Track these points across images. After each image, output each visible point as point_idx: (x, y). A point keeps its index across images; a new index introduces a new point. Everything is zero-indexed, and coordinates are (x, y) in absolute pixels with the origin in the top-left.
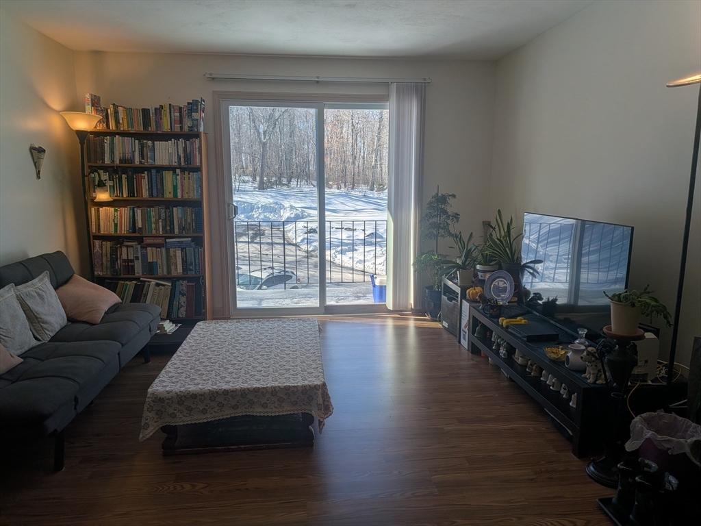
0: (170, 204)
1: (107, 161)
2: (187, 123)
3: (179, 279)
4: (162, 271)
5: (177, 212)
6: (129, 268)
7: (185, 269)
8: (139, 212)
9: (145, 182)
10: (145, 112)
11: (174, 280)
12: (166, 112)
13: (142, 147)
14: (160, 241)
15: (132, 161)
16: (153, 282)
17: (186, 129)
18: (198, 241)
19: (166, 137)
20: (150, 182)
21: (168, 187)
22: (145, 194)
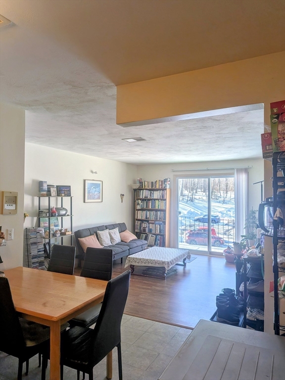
0: (157, 211)
1: (141, 197)
2: (164, 186)
3: (158, 235)
4: (153, 232)
5: (159, 213)
6: (144, 230)
7: (160, 232)
8: (148, 212)
9: (150, 204)
10: (152, 183)
11: (157, 235)
12: (158, 183)
13: (151, 193)
14: (153, 222)
15: (147, 197)
16: (151, 235)
17: (163, 187)
18: (164, 223)
19: (157, 190)
20: (152, 204)
21: (157, 205)
22: (150, 207)
